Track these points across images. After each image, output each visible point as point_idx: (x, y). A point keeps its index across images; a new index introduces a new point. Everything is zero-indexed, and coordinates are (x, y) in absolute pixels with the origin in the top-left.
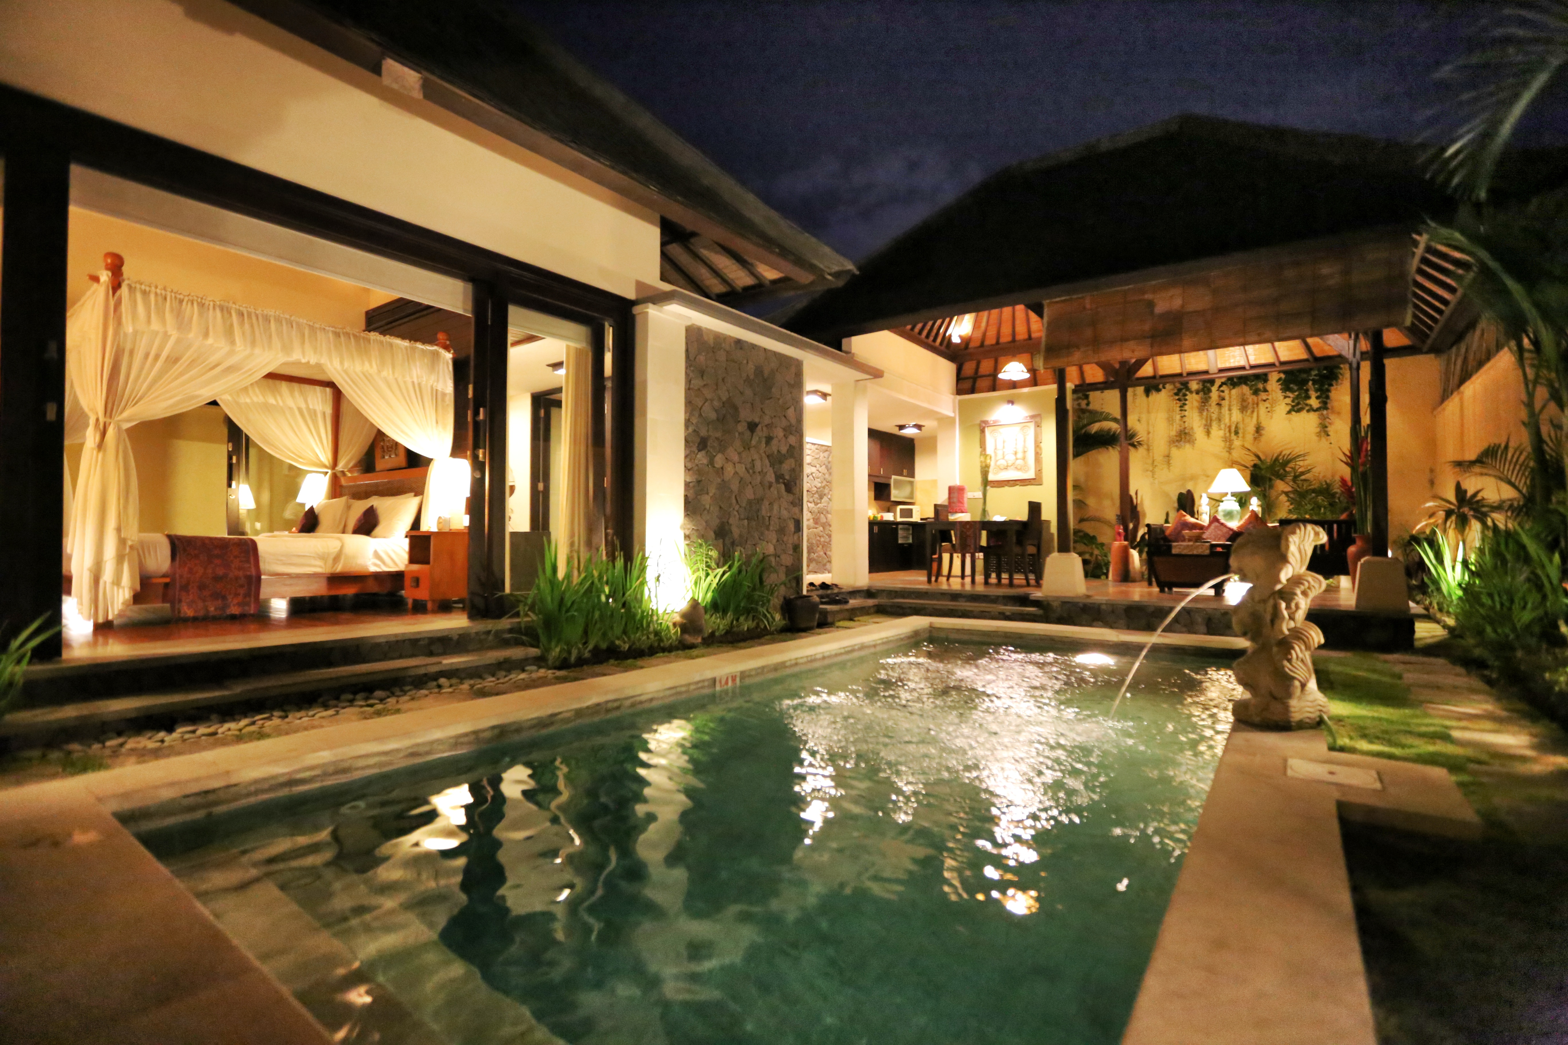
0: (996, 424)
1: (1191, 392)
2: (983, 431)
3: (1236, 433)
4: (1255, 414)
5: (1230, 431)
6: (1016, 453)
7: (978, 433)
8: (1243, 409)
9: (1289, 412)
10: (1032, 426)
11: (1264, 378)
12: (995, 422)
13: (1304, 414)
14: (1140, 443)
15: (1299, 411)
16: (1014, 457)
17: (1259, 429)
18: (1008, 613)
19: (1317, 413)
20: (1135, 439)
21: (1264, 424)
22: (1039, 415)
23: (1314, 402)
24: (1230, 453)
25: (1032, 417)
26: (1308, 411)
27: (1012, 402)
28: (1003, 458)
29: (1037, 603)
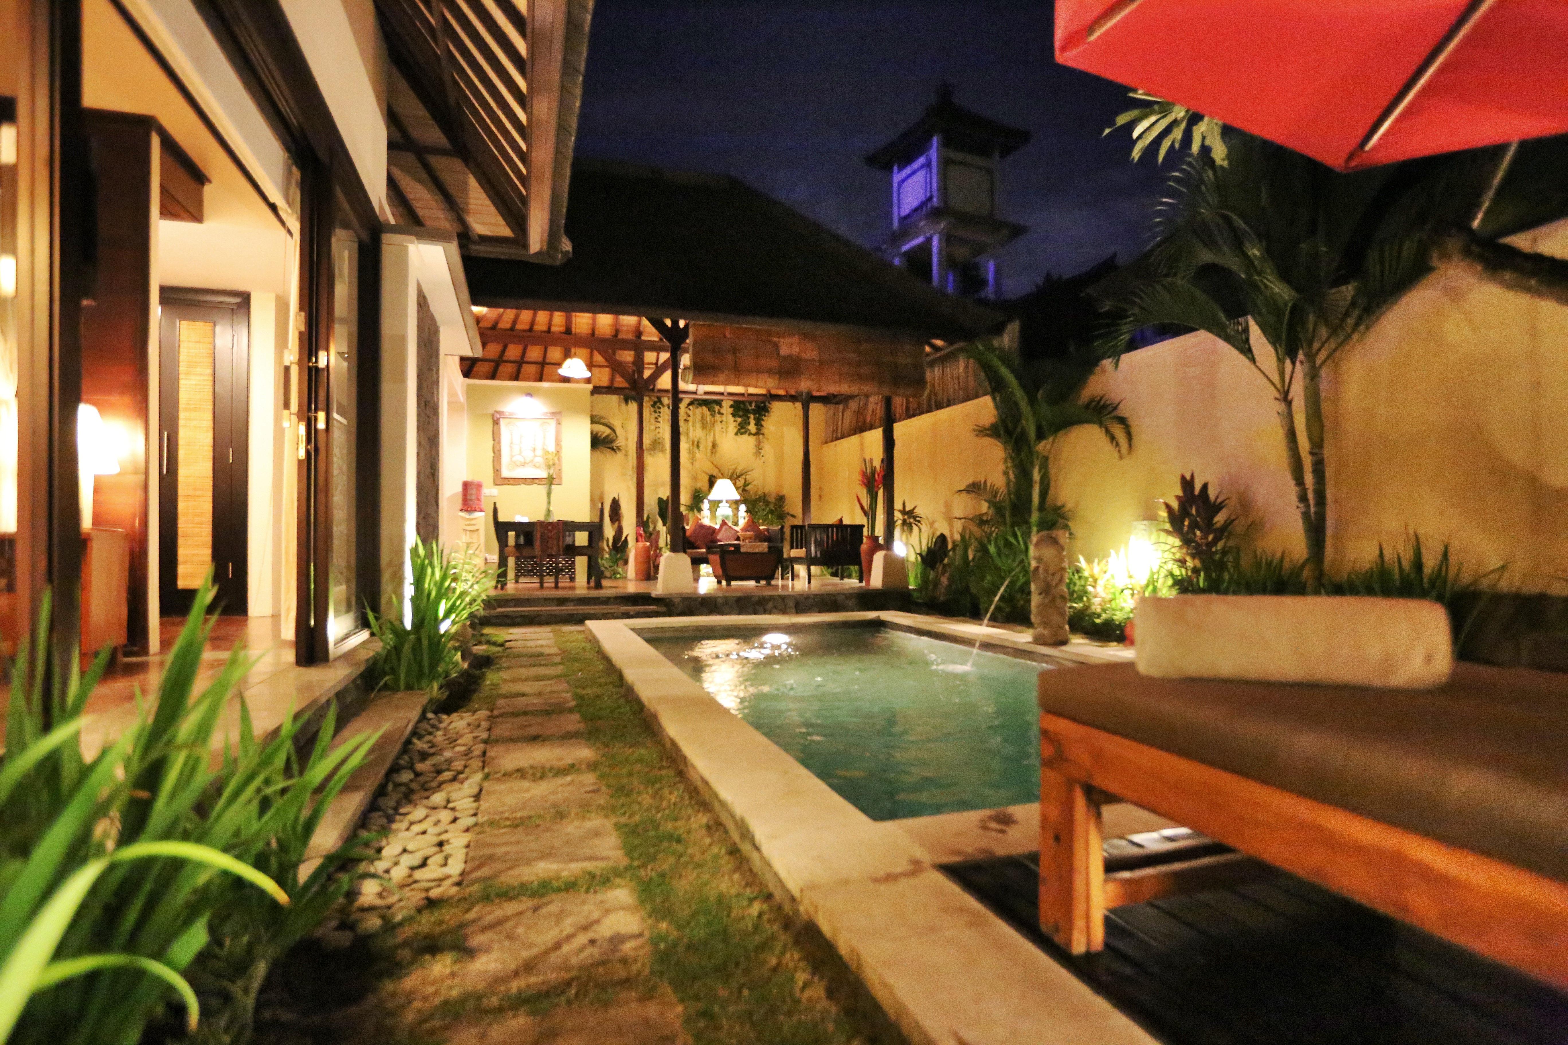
0: (511, 417)
1: (663, 406)
2: (496, 422)
3: (698, 446)
4: (712, 434)
5: (693, 444)
6: (534, 450)
7: (489, 424)
8: (704, 427)
9: (736, 434)
10: (553, 423)
11: (719, 403)
12: (511, 414)
13: (745, 436)
14: (619, 449)
15: (742, 434)
16: (532, 454)
17: (714, 446)
18: (632, 613)
19: (755, 437)
20: (615, 445)
21: (718, 442)
22: (560, 413)
23: (752, 427)
24: (692, 464)
25: (554, 414)
26: (749, 434)
27: (529, 394)
28: (520, 454)
29: (658, 601)
